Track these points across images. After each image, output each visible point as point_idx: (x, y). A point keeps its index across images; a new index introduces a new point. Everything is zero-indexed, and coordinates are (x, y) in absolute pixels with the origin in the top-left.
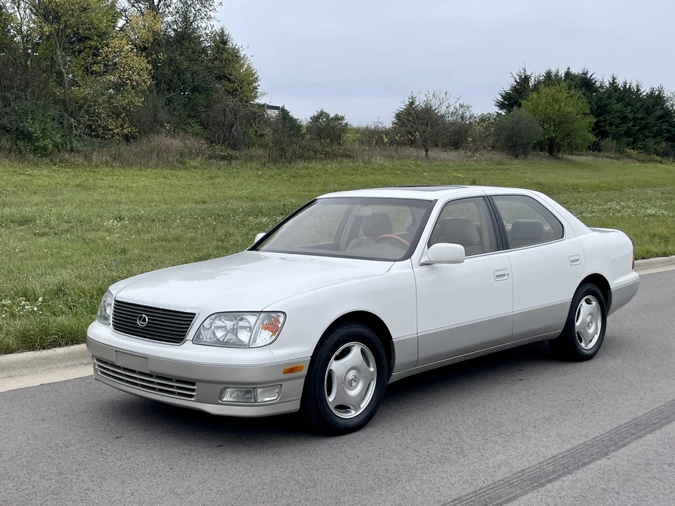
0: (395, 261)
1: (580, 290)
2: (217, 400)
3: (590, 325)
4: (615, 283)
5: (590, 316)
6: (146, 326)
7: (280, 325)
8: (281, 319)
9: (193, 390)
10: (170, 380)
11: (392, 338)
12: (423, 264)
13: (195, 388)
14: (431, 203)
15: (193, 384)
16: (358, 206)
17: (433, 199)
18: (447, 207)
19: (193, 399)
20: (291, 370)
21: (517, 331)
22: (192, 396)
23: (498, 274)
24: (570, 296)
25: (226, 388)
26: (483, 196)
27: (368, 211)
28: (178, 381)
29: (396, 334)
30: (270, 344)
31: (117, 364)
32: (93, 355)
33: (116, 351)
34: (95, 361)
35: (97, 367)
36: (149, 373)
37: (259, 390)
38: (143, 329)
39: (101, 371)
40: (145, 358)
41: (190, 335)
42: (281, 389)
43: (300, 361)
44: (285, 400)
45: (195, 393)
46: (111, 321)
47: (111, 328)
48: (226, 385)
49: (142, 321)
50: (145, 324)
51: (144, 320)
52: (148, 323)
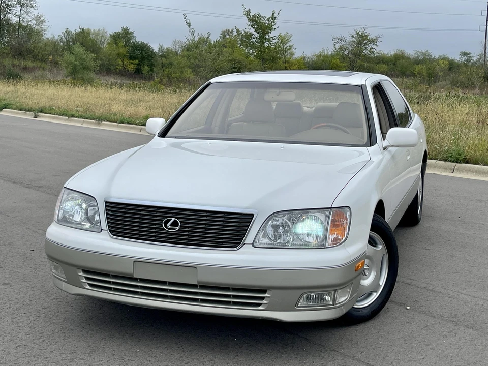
2: (293, 308)
6: (180, 231)
9: (263, 298)
10: (227, 289)
13: (266, 295)
14: (362, 88)
15: (264, 291)
17: (360, 84)
19: (260, 308)
20: (359, 267)
22: (259, 305)
23: (407, 154)
25: (305, 293)
28: (235, 290)
30: (344, 242)
31: (135, 276)
32: (78, 267)
33: (135, 261)
34: (81, 274)
35: (84, 280)
36: (197, 284)
37: (339, 291)
38: (172, 234)
39: (90, 285)
40: (192, 267)
41: (250, 237)
42: (351, 287)
43: (363, 256)
44: (352, 298)
45: (264, 302)
46: (104, 227)
47: (107, 234)
48: (307, 290)
49: (171, 225)
50: (178, 228)
51: (175, 224)
52: (181, 226)
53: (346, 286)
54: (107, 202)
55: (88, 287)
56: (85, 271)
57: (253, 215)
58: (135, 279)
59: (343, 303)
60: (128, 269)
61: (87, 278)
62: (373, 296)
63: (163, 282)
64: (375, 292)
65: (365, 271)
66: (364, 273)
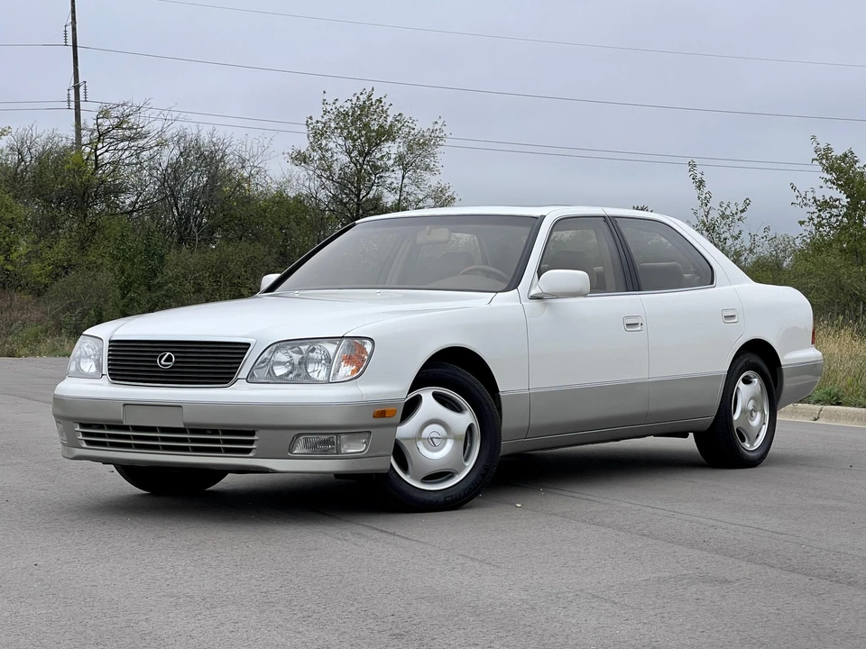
0: (497, 292)
1: (737, 361)
2: (286, 454)
3: (754, 414)
4: (788, 358)
5: (752, 401)
6: (173, 367)
7: (366, 357)
8: (368, 347)
9: (251, 442)
10: (215, 432)
11: (498, 391)
12: (533, 298)
13: (255, 438)
14: (538, 221)
15: (253, 433)
16: (428, 228)
17: (538, 215)
18: (558, 226)
19: (251, 455)
20: (382, 414)
21: (653, 407)
22: (249, 451)
23: (629, 322)
24: (724, 369)
25: (299, 435)
26: (604, 217)
28: (226, 432)
29: (503, 386)
30: (356, 378)
31: (125, 424)
32: (75, 420)
33: (125, 405)
34: (78, 429)
35: (81, 437)
36: (183, 426)
37: (343, 437)
38: (166, 372)
39: (87, 442)
40: (177, 407)
41: (244, 371)
42: (369, 438)
43: (392, 403)
44: (374, 454)
45: (254, 446)
46: (105, 371)
47: (106, 379)
48: (300, 431)
49: (165, 361)
50: (171, 364)
51: (169, 359)
52: (176, 362)
53: (354, 431)
54: (111, 341)
55: (85, 445)
56: (83, 425)
57: (249, 344)
58: (126, 428)
59: (354, 455)
60: (119, 416)
61: (85, 434)
62: (453, 479)
63: (153, 429)
64: (458, 473)
65: (434, 440)
66: (432, 443)
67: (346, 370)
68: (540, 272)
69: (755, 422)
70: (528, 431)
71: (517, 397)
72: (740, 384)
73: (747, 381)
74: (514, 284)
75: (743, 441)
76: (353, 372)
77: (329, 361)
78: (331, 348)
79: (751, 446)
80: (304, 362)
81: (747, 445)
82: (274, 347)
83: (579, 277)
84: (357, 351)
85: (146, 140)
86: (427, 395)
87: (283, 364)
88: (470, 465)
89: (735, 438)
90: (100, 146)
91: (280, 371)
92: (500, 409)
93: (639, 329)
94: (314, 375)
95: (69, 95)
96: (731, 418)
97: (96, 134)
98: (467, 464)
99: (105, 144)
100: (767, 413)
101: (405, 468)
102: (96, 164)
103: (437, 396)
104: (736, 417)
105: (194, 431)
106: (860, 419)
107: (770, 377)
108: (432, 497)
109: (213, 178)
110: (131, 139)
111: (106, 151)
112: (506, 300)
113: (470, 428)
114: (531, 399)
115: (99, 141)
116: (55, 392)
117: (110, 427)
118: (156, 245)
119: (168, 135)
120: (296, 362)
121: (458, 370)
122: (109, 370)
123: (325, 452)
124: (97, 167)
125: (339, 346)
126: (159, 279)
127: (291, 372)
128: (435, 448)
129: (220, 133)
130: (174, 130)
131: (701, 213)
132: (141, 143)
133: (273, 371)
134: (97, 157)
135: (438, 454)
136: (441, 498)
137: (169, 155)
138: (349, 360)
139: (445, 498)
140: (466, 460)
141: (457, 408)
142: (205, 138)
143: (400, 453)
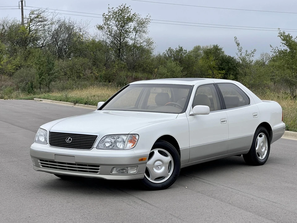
0: (179, 113)
1: (259, 128)
2: (110, 173)
3: (263, 147)
4: (274, 127)
5: (262, 143)
6: (71, 143)
7: (136, 141)
8: (137, 137)
9: (98, 169)
10: (86, 165)
11: (179, 148)
12: (190, 115)
13: (99, 168)
14: (191, 87)
15: (99, 166)
16: (154, 88)
18: (198, 89)
19: (98, 173)
20: (142, 160)
21: (230, 148)
22: (97, 172)
23: (222, 120)
24: (253, 133)
25: (114, 167)
26: (214, 84)
27: (160, 90)
28: (89, 166)
29: (181, 146)
30: (133, 148)
31: (55, 161)
32: (38, 158)
33: (55, 155)
34: (39, 161)
35: (40, 164)
36: (75, 163)
37: (129, 168)
38: (69, 144)
39: (42, 166)
40: (73, 156)
41: (95, 145)
42: (137, 168)
43: (145, 156)
44: (139, 173)
45: (99, 171)
46: (48, 142)
47: (48, 145)
48: (114, 166)
49: (69, 140)
50: (71, 141)
51: (70, 140)
53: (132, 166)
54: (50, 132)
55: (41, 167)
56: (41, 160)
57: (97, 136)
59: (132, 174)
60: (53, 158)
61: (41, 163)
62: (165, 179)
63: (65, 163)
64: (166, 177)
65: (159, 166)
66: (158, 167)
67: (130, 145)
68: (193, 106)
69: (263, 150)
70: (189, 160)
71: (185, 150)
72: (258, 138)
73: (261, 136)
74: (184, 111)
75: (259, 156)
76: (132, 146)
77: (124, 142)
78: (125, 138)
79: (262, 158)
80: (115, 142)
81: (260, 158)
82: (105, 137)
83: (206, 108)
84: (133, 138)
85: (47, 22)
86: (156, 151)
87: (109, 142)
88: (170, 174)
89: (256, 156)
90: (31, 24)
91: (107, 145)
92: (180, 154)
93: (225, 122)
94: (119, 146)
95: (19, 4)
96: (255, 149)
97: (29, 20)
98: (169, 174)
99: (33, 23)
100: (267, 146)
101: (149, 176)
102: (30, 30)
103: (160, 152)
104: (257, 149)
105: (78, 165)
106: (295, 136)
107: (268, 134)
108: (158, 185)
109: (70, 35)
110: (42, 21)
111: (33, 26)
112: (182, 116)
113: (170, 162)
114: (190, 150)
115: (30, 22)
116: (31, 148)
117: (50, 162)
118: (51, 60)
119: (54, 20)
120: (113, 142)
121: (166, 142)
122: (49, 142)
123: (123, 173)
124: (30, 31)
125: (127, 137)
126: (52, 72)
127: (111, 145)
128: (158, 169)
129: (72, 20)
130: (56, 18)
131: (239, 54)
132: (45, 23)
133: (105, 145)
134: (30, 28)
135: (160, 171)
136: (160, 185)
137: (55, 27)
138: (131, 141)
139: (162, 186)
140: (169, 172)
141: (166, 155)
142: (67, 21)
143: (147, 172)
